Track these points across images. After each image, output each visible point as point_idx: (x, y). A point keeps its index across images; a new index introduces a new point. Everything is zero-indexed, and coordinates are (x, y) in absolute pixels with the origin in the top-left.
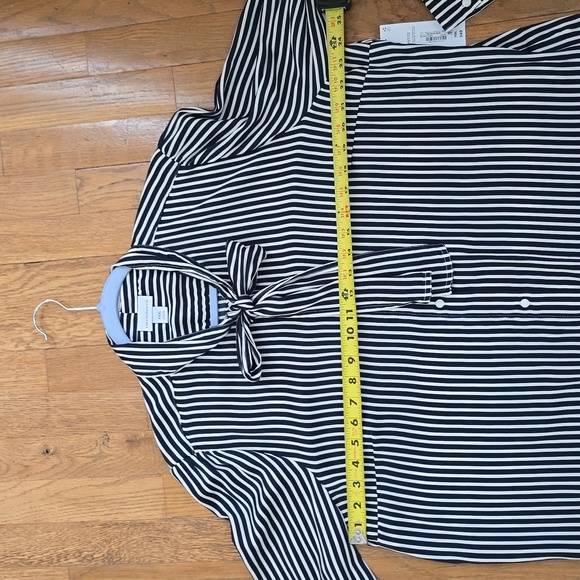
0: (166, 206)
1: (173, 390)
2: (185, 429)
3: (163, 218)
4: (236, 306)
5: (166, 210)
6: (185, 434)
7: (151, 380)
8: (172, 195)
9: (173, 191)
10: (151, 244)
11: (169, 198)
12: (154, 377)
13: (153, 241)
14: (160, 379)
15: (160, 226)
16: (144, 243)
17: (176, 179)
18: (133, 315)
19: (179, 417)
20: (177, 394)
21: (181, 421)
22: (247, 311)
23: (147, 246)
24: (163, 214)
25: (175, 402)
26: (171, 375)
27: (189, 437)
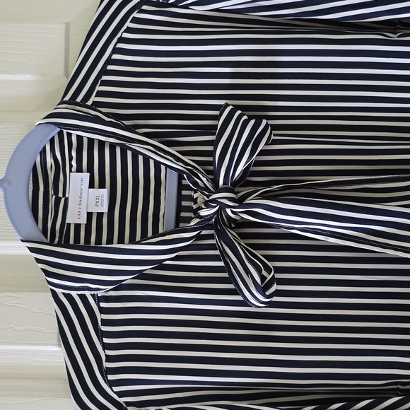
0: (115, 51)
1: (100, 317)
2: (110, 377)
3: (110, 67)
4: (214, 201)
5: (115, 57)
6: (112, 384)
7: (69, 297)
8: (126, 35)
9: (129, 30)
10: (89, 103)
11: (121, 40)
12: (74, 294)
13: (93, 99)
14: (83, 298)
15: (105, 78)
16: (79, 99)
17: (135, 15)
18: (63, 200)
19: (104, 358)
20: (105, 322)
21: (106, 365)
22: (228, 211)
23: (83, 104)
24: (109, 61)
25: (101, 335)
26: (100, 294)
27: (116, 389)
